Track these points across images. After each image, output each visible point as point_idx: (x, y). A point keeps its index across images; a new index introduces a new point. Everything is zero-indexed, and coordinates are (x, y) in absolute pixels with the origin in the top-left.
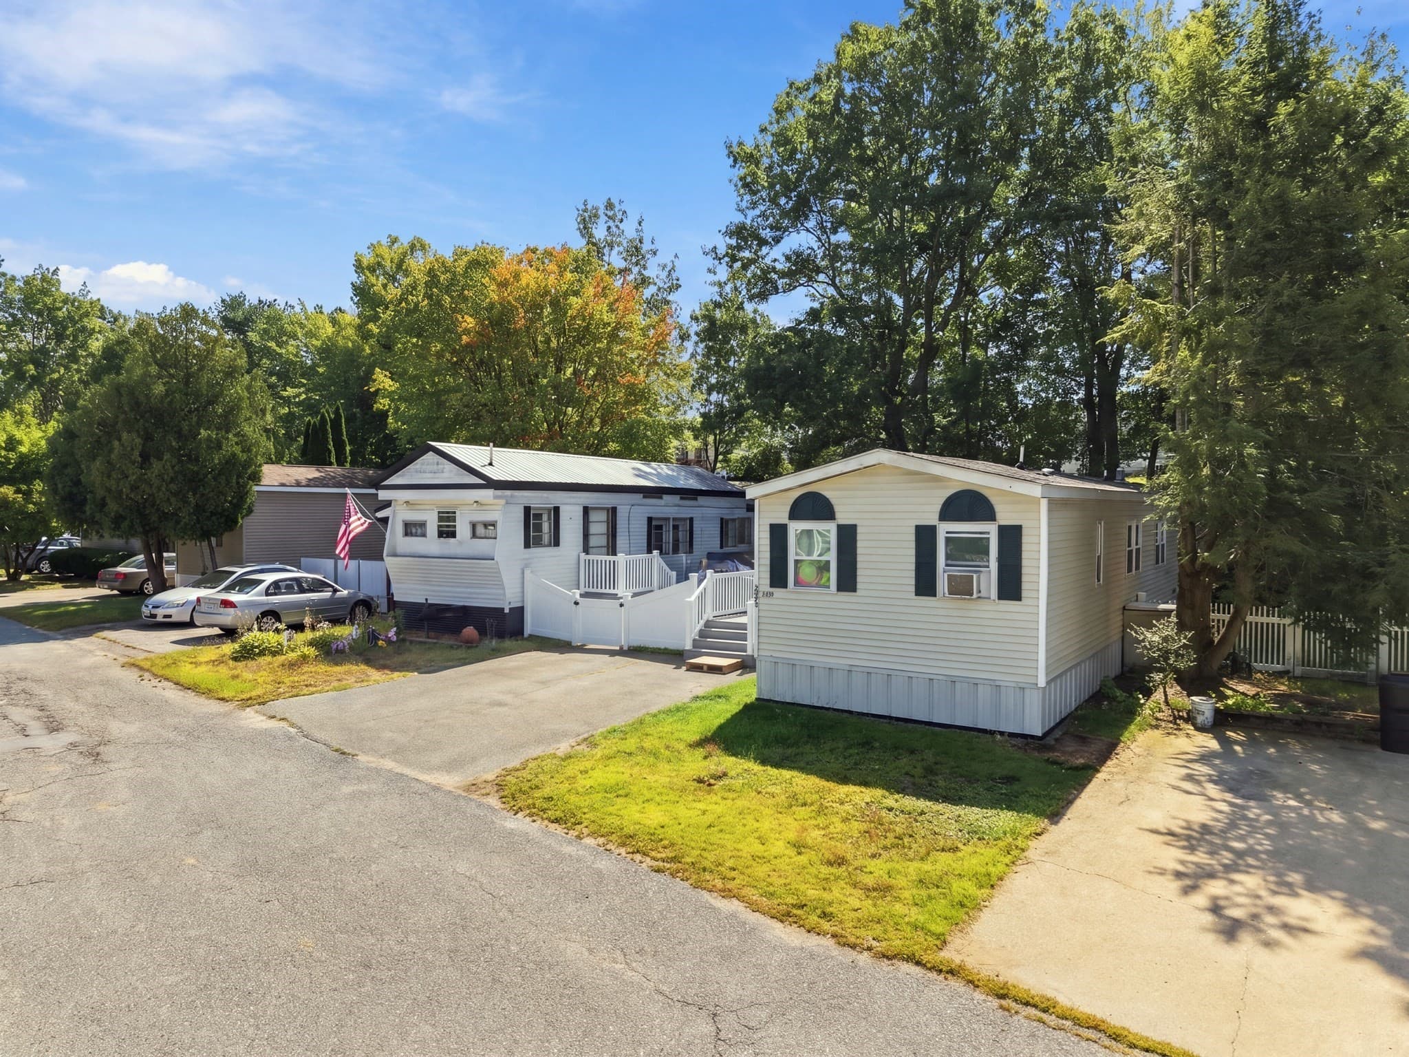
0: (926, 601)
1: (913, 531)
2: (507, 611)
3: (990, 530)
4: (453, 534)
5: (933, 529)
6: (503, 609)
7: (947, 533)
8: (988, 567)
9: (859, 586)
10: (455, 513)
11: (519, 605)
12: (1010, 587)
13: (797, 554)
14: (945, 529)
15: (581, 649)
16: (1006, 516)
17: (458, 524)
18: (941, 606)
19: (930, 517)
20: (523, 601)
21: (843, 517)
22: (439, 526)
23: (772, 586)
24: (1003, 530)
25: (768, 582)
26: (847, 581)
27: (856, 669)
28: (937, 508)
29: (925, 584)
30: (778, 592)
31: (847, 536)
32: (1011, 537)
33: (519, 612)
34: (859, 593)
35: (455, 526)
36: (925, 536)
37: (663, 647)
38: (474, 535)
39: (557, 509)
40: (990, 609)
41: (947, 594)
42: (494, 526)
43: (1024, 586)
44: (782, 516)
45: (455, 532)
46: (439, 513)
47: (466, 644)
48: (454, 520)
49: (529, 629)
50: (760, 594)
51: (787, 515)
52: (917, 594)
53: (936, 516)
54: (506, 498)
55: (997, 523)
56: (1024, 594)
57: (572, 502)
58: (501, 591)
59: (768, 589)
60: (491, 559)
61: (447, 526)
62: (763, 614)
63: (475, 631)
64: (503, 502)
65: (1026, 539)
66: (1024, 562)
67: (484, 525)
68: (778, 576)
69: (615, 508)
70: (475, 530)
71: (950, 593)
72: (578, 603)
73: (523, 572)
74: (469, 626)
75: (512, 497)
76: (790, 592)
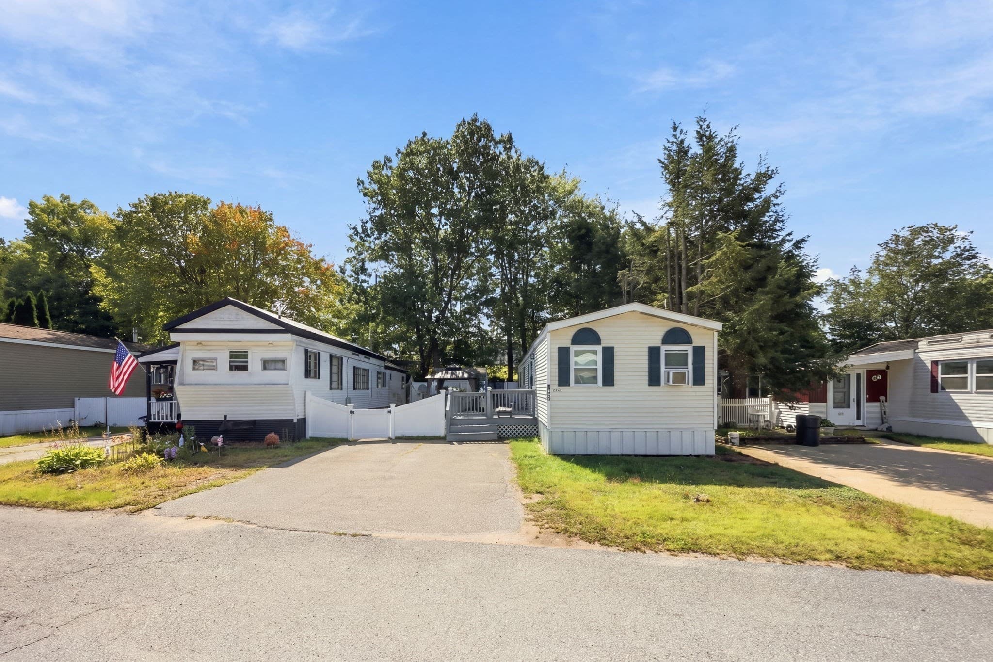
0: (655, 389)
1: (647, 350)
2: (295, 421)
3: (689, 349)
4: (245, 368)
5: (658, 349)
6: (293, 420)
7: (666, 351)
8: (687, 368)
9: (615, 382)
10: (247, 352)
11: (302, 417)
12: (699, 379)
13: (576, 365)
14: (664, 349)
15: (355, 442)
16: (697, 342)
17: (249, 360)
18: (663, 390)
19: (656, 342)
20: (305, 415)
21: (605, 343)
22: (230, 362)
23: (559, 385)
24: (695, 348)
25: (557, 382)
26: (609, 380)
27: (614, 430)
28: (661, 338)
29: (654, 379)
30: (564, 389)
31: (609, 354)
32: (699, 352)
33: (303, 421)
34: (616, 386)
35: (247, 362)
36: (654, 352)
37: (423, 435)
38: (265, 368)
39: (319, 353)
40: (689, 390)
41: (671, 382)
42: (283, 362)
43: (706, 377)
44: (566, 342)
45: (247, 365)
46: (230, 352)
47: (271, 445)
48: (246, 356)
49: (310, 433)
50: (552, 390)
51: (570, 342)
52: (650, 385)
53: (660, 342)
54: (297, 341)
55: (692, 345)
56: (706, 382)
57: (325, 350)
58: (292, 407)
59: (557, 387)
60: (288, 384)
61: (239, 361)
62: (553, 402)
63: (276, 437)
64: (295, 344)
65: (706, 353)
66: (706, 365)
67: (276, 361)
68: (563, 379)
69: (342, 358)
70: (266, 364)
71: (673, 382)
72: (353, 412)
73: (305, 394)
74: (271, 432)
75: (300, 342)
76: (572, 388)
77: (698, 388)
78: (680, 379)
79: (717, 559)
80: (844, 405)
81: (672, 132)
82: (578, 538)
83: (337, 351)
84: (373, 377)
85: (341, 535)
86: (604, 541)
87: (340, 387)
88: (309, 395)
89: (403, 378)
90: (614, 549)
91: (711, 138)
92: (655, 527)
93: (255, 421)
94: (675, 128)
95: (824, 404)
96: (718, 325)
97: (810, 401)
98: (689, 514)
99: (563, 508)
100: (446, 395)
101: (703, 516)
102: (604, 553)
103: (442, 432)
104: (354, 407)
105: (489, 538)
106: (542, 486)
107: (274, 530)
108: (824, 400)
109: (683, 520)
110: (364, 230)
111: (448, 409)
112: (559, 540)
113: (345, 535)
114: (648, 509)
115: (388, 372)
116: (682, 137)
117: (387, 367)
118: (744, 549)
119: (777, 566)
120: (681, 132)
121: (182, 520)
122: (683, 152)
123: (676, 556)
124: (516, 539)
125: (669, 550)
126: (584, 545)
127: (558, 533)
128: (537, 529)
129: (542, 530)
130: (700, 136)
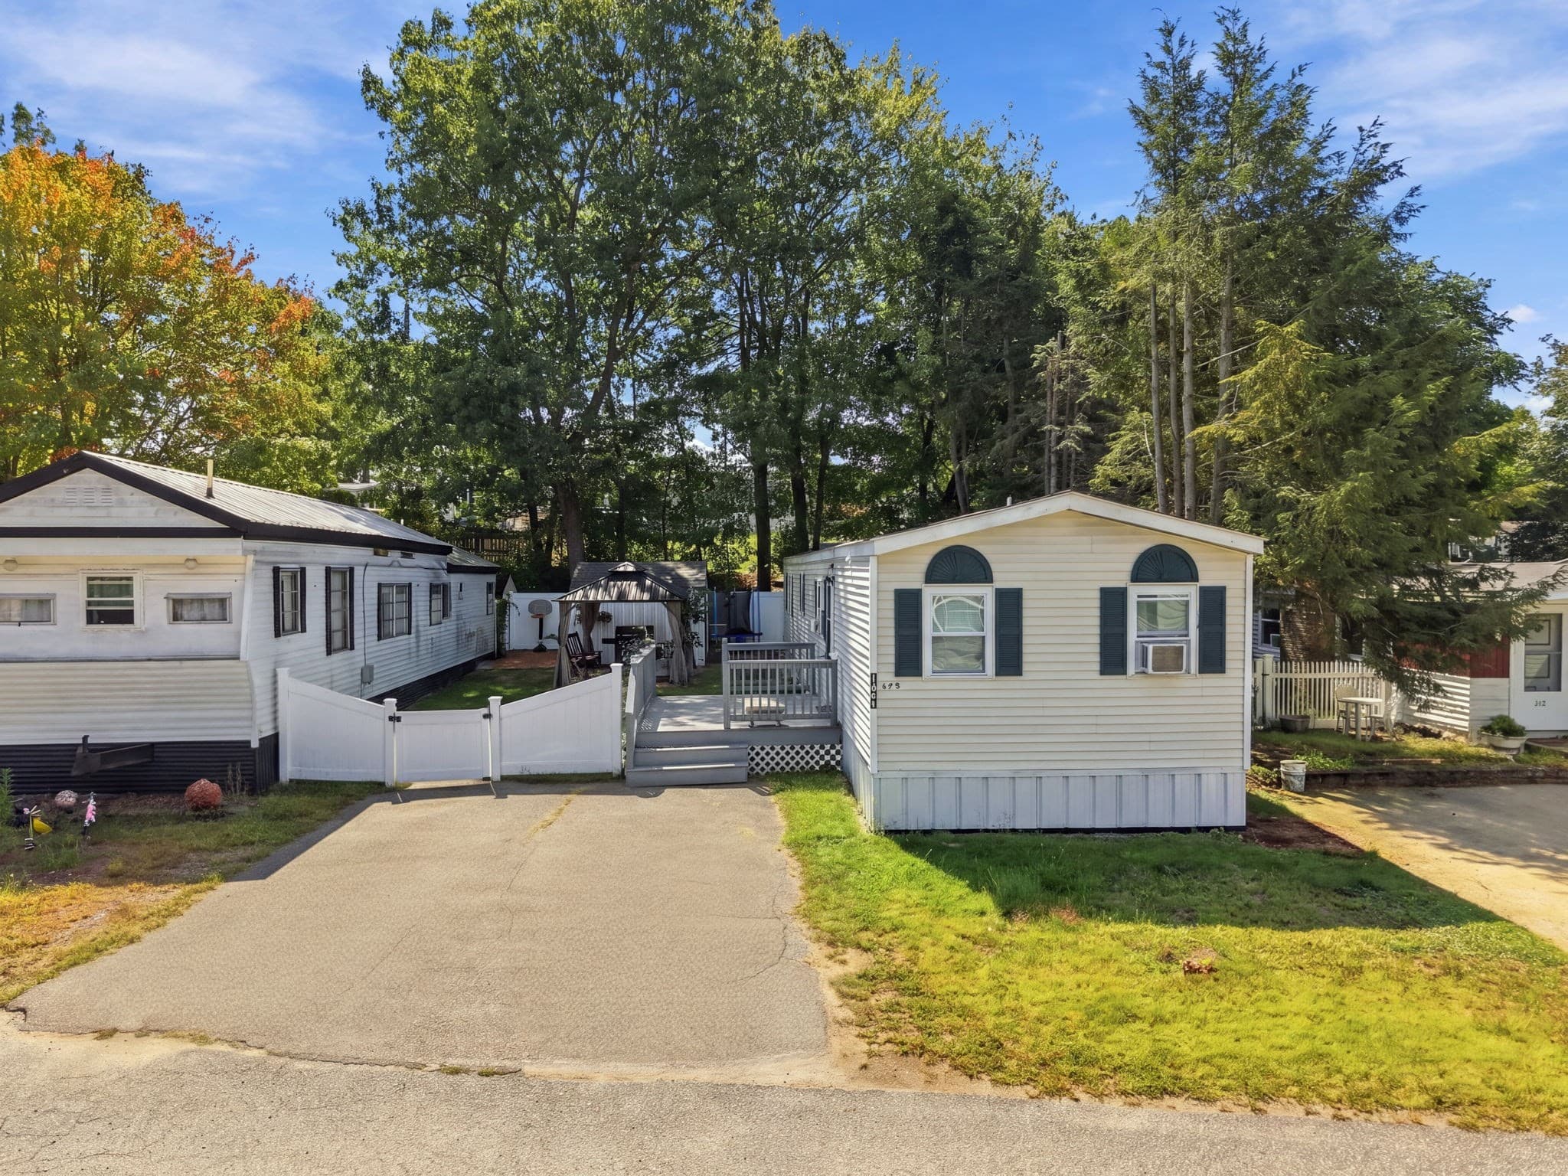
0: (1114, 681)
1: (1098, 595)
2: (255, 744)
3: (1191, 593)
4: (125, 617)
5: (1122, 593)
6: (249, 742)
7: (1140, 596)
8: (1186, 638)
9: (1025, 667)
10: (130, 579)
11: (271, 732)
12: (1213, 660)
13: (935, 628)
14: (1136, 592)
15: (402, 792)
16: (1209, 579)
17: (137, 597)
18: (1128, 686)
19: (1118, 575)
20: (276, 728)
21: (1003, 579)
22: (89, 603)
23: (898, 674)
24: (1205, 592)
25: (892, 669)
26: (1010, 662)
28: (1129, 567)
29: (1113, 660)
30: (907, 682)
31: (1010, 604)
32: (1213, 602)
33: (272, 743)
34: (1026, 675)
35: (131, 603)
36: (1112, 602)
38: (176, 617)
39: (303, 570)
40: (1192, 683)
41: (1150, 670)
42: (222, 602)
43: (1229, 656)
44: (913, 579)
45: (132, 611)
46: (89, 579)
47: (204, 811)
48: (127, 590)
49: (288, 770)
50: (880, 686)
51: (921, 577)
52: (1103, 672)
53: (1127, 576)
54: (255, 553)
55: (1199, 584)
56: (1228, 665)
57: (316, 559)
58: (245, 714)
59: (893, 679)
60: (237, 658)
61: (112, 602)
62: (884, 713)
63: (215, 787)
64: (251, 558)
65: (1229, 602)
66: (1229, 629)
67: (200, 600)
68: (908, 662)
69: (352, 570)
70: (179, 609)
71: (1154, 669)
72: (399, 719)
73: (275, 676)
74: (200, 777)
75: (263, 552)
76: (927, 681)
77: (1212, 680)
78: (1169, 661)
79: (1213, 1110)
80: (1549, 682)
81: (1160, 38)
82: (945, 1066)
83: (341, 555)
84: (421, 599)
85: (456, 1072)
86: (999, 1075)
87: (349, 645)
88: (283, 673)
89: (489, 586)
90: (1019, 1093)
91: (1251, 59)
92: (1099, 1037)
93: (153, 745)
94: (1168, 32)
95: (1505, 680)
96: (1255, 544)
97: (1472, 676)
98: (1170, 1005)
99: (917, 992)
100: (625, 675)
101: (1198, 1011)
102: (1000, 1101)
103: (612, 759)
104: (400, 707)
105: (767, 1071)
106: (866, 929)
107: (308, 1065)
108: (1503, 672)
109: (1158, 1020)
110: (383, 213)
111: (630, 709)
112: (912, 1071)
113: (467, 1072)
114: (1090, 994)
115: (454, 580)
116: (1186, 51)
117: (452, 569)
118: (1266, 1085)
119: (1324, 1125)
120: (1182, 42)
121: (89, 1042)
122: (1187, 94)
123: (1139, 1105)
124: (824, 1072)
125: (1124, 1093)
126: (962, 1084)
127: (905, 1054)
128: (863, 1046)
129: (875, 1047)
130: (1227, 59)
